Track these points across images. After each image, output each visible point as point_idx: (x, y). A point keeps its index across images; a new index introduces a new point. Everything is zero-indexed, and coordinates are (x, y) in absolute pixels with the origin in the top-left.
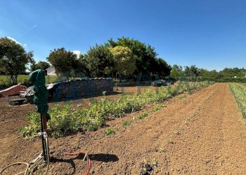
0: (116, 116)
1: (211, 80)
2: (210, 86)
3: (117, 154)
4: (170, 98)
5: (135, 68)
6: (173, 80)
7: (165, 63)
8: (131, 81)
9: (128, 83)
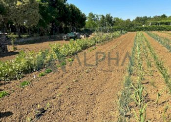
0: (11, 79)
1: (124, 29)
2: (123, 36)
3: (10, 111)
4: (80, 51)
5: (39, 17)
6: (88, 32)
7: (78, 10)
8: (37, 36)
9: (31, 39)
